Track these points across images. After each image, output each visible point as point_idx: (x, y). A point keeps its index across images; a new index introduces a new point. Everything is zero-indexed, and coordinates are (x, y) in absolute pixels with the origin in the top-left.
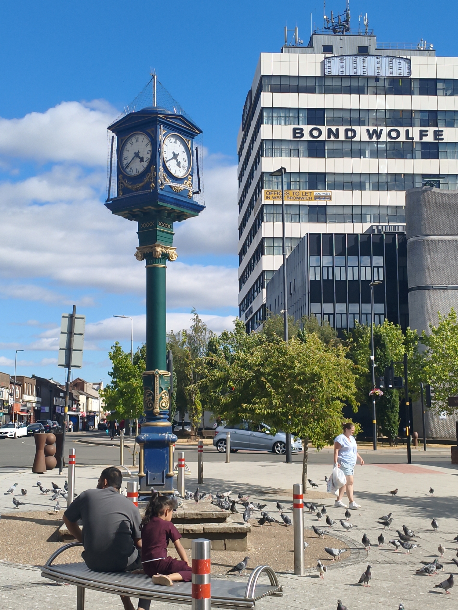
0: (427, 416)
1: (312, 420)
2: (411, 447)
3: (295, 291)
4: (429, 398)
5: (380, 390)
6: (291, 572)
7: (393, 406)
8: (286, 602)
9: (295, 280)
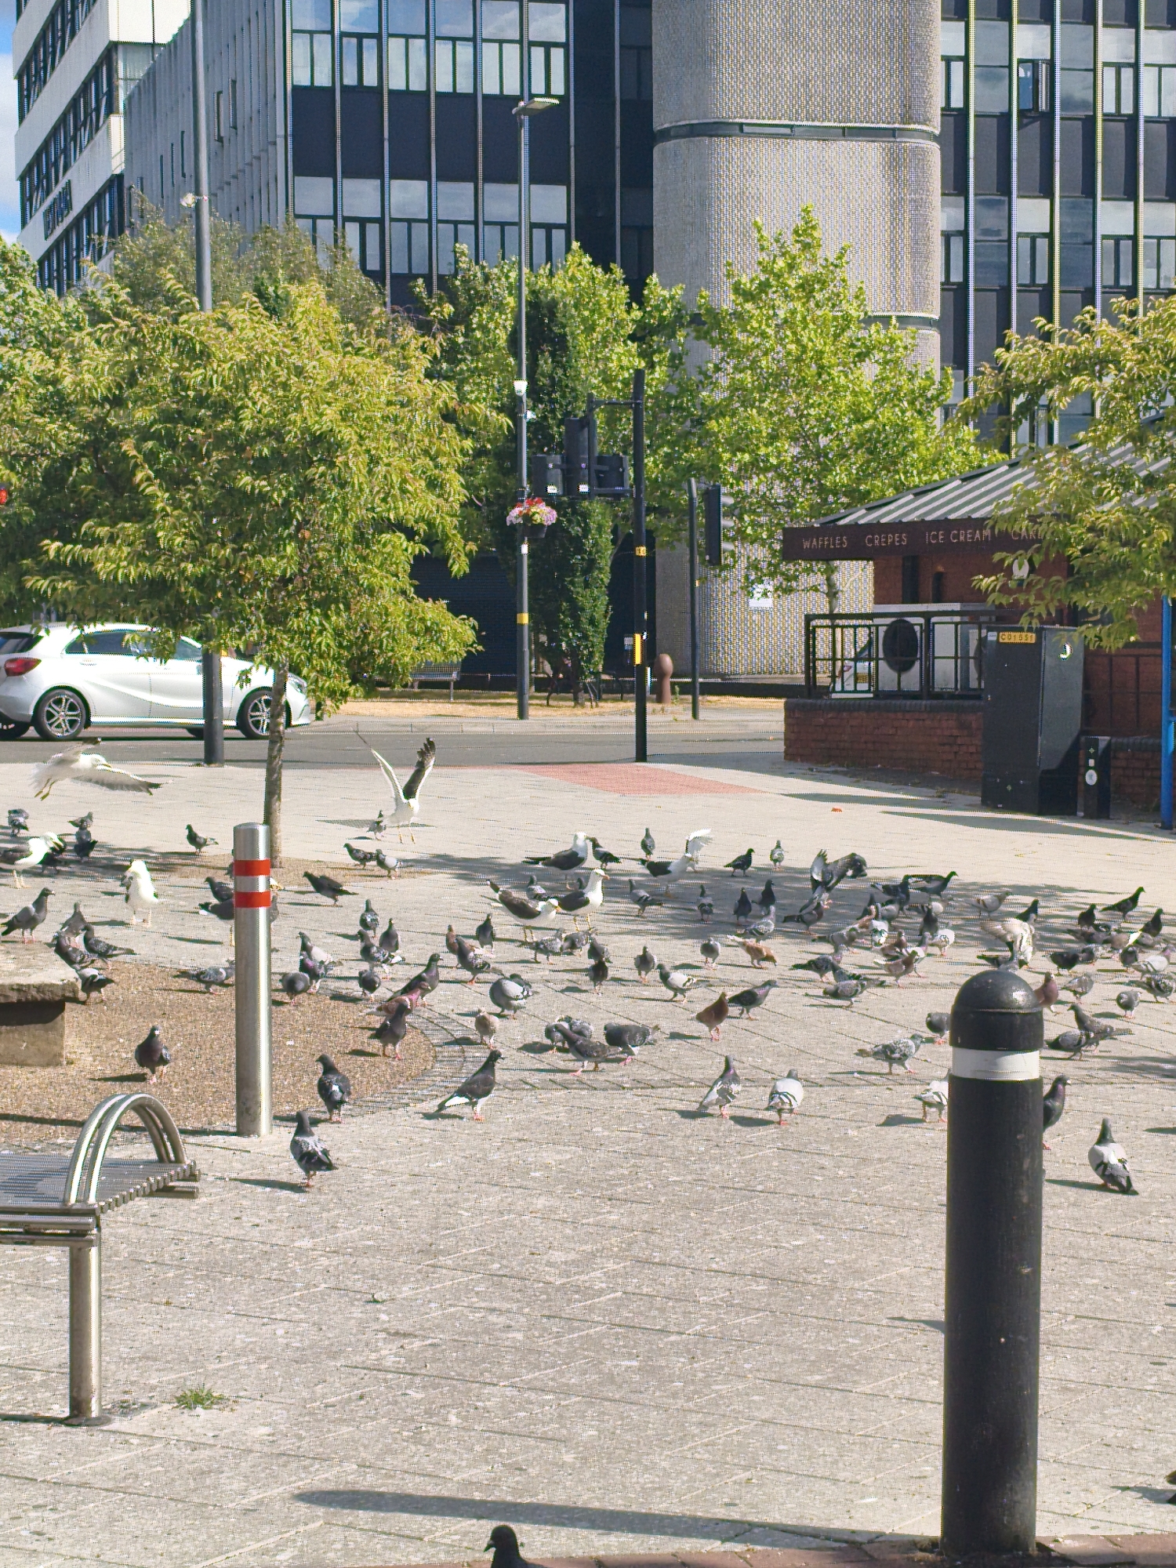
0: (708, 598)
1: (304, 606)
2: (650, 706)
3: (235, 127)
4: (714, 534)
5: (547, 505)
6: (226, 1128)
7: (591, 565)
8: (207, 1226)
9: (234, 82)
